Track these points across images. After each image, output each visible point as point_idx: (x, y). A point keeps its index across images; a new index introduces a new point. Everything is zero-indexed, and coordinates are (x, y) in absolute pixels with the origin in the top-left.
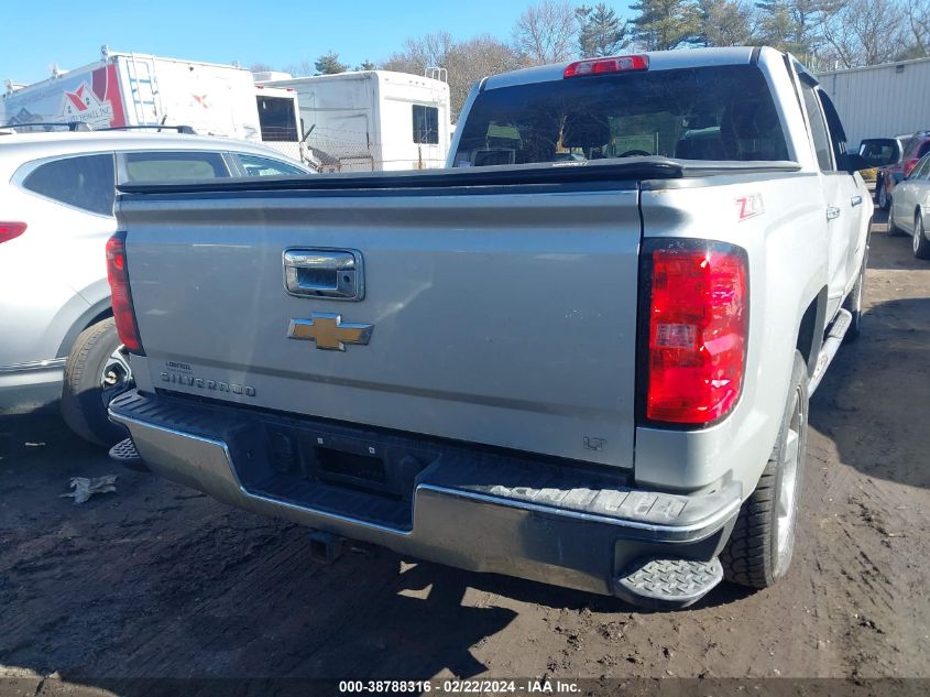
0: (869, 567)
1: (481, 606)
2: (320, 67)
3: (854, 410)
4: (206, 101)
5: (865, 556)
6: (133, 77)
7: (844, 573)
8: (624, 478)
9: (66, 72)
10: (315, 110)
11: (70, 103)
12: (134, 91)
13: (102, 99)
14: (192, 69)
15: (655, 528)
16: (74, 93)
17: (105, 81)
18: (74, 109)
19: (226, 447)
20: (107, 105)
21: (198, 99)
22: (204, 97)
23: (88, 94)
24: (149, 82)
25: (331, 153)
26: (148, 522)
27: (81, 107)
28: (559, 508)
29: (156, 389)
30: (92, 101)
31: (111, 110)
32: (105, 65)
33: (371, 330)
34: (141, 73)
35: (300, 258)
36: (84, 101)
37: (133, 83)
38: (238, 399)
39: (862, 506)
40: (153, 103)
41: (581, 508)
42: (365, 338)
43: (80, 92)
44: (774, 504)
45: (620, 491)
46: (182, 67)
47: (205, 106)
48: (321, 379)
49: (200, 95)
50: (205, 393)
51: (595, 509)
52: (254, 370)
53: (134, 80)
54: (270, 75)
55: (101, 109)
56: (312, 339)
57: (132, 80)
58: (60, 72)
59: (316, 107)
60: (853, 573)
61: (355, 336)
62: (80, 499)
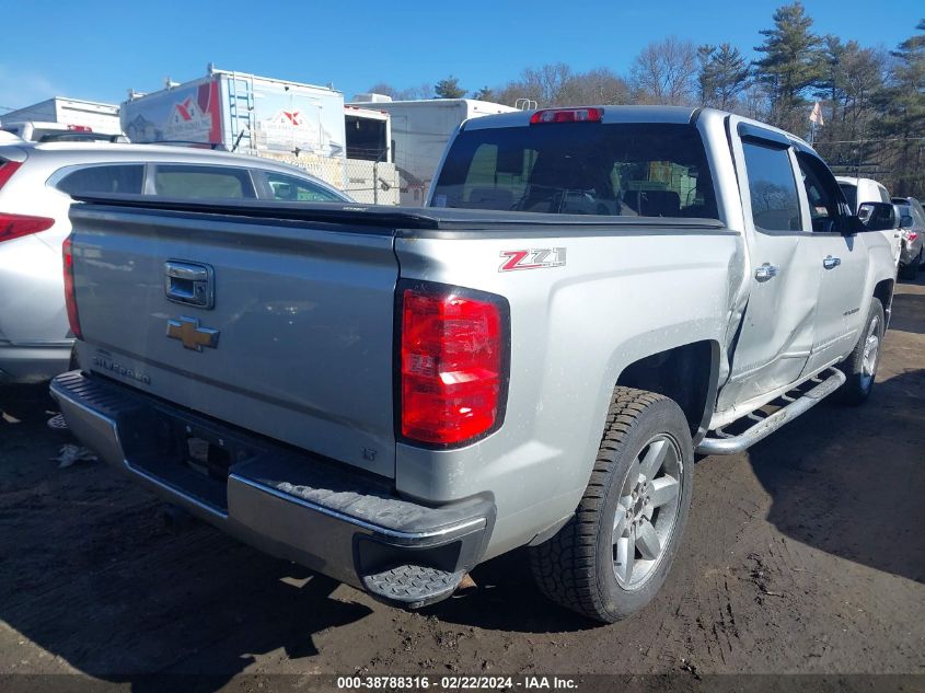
0: (727, 619)
1: (344, 600)
2: (439, 90)
3: (814, 471)
4: (297, 119)
5: (729, 608)
6: (232, 94)
7: (698, 621)
8: (388, 487)
9: (177, 84)
10: (407, 132)
11: (177, 113)
12: (232, 106)
13: (204, 111)
14: (287, 89)
15: (386, 531)
16: (182, 104)
17: (209, 95)
18: (181, 118)
19: (115, 426)
20: (208, 117)
21: (289, 116)
22: (295, 115)
23: (193, 106)
24: (247, 98)
25: (416, 175)
26: (110, 490)
27: (187, 117)
28: (322, 506)
29: (92, 371)
30: (196, 112)
31: (210, 122)
32: (209, 81)
33: (217, 335)
34: (240, 90)
35: (176, 268)
36: (189, 113)
37: (232, 99)
38: (139, 385)
39: (759, 562)
40: (248, 118)
41: (337, 508)
42: (214, 342)
43: (187, 104)
44: (598, 539)
45: (381, 497)
46: (278, 86)
47: (295, 123)
48: (189, 375)
49: (292, 113)
50: (120, 378)
51: (348, 510)
52: (149, 361)
53: (233, 96)
54: (371, 97)
55: (202, 120)
56: (180, 339)
57: (231, 96)
58: (173, 84)
59: (408, 130)
60: (708, 622)
61: (207, 340)
62: (64, 464)
